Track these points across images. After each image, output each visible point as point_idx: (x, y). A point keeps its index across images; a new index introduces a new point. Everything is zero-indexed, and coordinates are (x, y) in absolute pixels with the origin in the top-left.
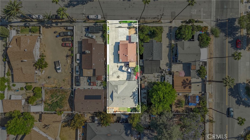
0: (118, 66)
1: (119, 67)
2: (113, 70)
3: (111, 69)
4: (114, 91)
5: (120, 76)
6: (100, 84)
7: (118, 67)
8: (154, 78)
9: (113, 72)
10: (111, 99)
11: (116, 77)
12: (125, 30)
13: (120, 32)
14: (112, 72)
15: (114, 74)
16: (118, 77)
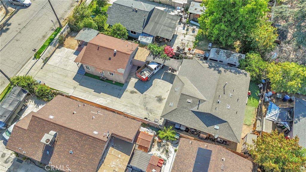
0: (132, 92)
1: (135, 90)
2: (138, 104)
3: (134, 109)
4: (195, 109)
5: (159, 95)
6: (163, 152)
7: (136, 92)
8: (187, 36)
9: (143, 107)
10: (216, 127)
11: (158, 104)
12: (59, 54)
13: (57, 64)
14: (140, 110)
15: (149, 107)
16: (160, 99)
